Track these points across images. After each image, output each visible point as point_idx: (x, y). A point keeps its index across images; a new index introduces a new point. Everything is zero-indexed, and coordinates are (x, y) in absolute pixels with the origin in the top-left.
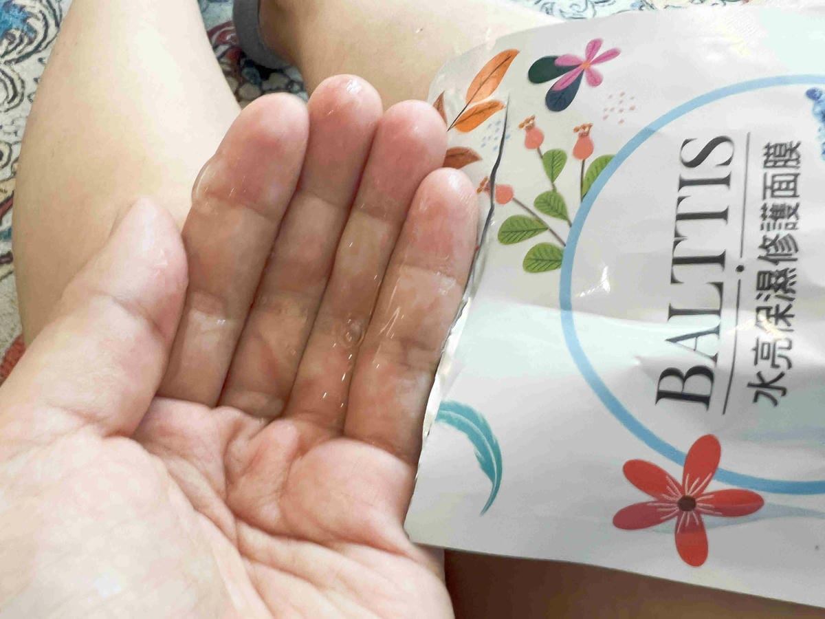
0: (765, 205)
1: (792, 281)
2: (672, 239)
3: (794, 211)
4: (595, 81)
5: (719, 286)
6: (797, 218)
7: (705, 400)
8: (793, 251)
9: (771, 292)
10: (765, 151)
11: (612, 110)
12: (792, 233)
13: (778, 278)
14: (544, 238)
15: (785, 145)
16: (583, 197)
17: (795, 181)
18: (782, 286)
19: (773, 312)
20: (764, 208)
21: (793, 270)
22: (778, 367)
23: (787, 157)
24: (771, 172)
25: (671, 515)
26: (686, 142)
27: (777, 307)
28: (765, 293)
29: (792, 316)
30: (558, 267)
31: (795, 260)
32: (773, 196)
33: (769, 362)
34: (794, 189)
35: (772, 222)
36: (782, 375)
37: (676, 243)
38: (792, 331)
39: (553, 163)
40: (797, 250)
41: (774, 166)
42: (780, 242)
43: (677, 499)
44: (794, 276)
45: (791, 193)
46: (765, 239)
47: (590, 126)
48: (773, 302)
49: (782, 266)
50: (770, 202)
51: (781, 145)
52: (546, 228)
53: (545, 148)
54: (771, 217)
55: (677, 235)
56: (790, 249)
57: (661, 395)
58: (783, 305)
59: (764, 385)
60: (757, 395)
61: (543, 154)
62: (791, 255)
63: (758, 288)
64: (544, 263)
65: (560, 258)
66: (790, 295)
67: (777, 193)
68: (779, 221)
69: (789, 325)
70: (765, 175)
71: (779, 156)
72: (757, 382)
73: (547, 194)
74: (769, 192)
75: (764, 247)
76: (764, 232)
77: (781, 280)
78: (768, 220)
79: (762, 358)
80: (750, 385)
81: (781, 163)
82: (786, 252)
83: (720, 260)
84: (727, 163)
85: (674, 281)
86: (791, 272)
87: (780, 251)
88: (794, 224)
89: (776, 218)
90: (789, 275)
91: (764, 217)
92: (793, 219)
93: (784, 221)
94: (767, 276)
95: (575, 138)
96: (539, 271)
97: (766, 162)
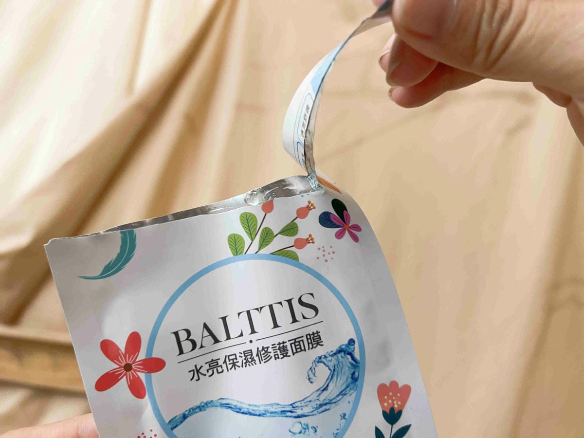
0: (286, 342)
1: (250, 364)
2: (259, 307)
3: (286, 355)
4: (339, 236)
5: (241, 335)
6: (282, 358)
7: (181, 352)
8: (264, 361)
9: (244, 357)
10: (315, 332)
11: (324, 251)
12: (273, 358)
13: (250, 358)
14: (247, 240)
15: (320, 340)
16: (273, 254)
17: (301, 350)
18: (247, 361)
19: (235, 361)
20: (284, 343)
21: (256, 364)
22: (208, 372)
23: (313, 343)
24: (305, 339)
25: (119, 364)
26: (312, 294)
27: (238, 362)
28: (243, 355)
29: (235, 369)
30: (233, 254)
31: (260, 363)
32: (291, 344)
33: (208, 368)
34: (297, 352)
35: (277, 348)
36: (205, 375)
37: (257, 309)
38: (228, 371)
39: (290, 229)
40: (265, 362)
41: (308, 339)
42: (267, 354)
43: (128, 362)
44: (253, 365)
45: (295, 351)
46: (268, 348)
47: (313, 243)
48: (239, 359)
49: (256, 359)
50: (288, 344)
51: (320, 338)
52: (252, 240)
53: (298, 221)
54: (279, 347)
55: (261, 308)
56: (265, 359)
57: (176, 334)
58: (240, 364)
59: (198, 371)
60: (193, 371)
61: (295, 221)
62: (262, 360)
63: (244, 352)
64: (234, 246)
65: (238, 253)
66: (244, 365)
67: (293, 345)
68: (279, 351)
69: (231, 369)
70: (303, 337)
71: (314, 339)
72: (198, 368)
73: (272, 233)
74: (293, 341)
75: (263, 348)
76: (271, 346)
77: (250, 360)
78: (278, 346)
79: (209, 365)
80: (196, 366)
81: (310, 341)
82: (263, 358)
83: (253, 331)
84: (304, 318)
85: (239, 314)
86: (255, 363)
87: (263, 356)
88: (278, 358)
89: (279, 349)
90: (253, 363)
91: (279, 344)
92: (281, 356)
93: (279, 352)
94: (250, 354)
95: (305, 237)
96: (229, 244)
97: (309, 335)
